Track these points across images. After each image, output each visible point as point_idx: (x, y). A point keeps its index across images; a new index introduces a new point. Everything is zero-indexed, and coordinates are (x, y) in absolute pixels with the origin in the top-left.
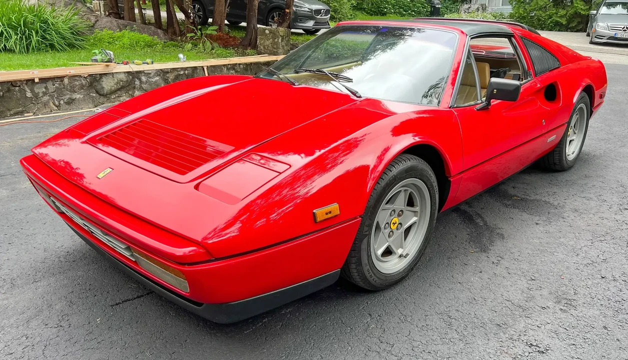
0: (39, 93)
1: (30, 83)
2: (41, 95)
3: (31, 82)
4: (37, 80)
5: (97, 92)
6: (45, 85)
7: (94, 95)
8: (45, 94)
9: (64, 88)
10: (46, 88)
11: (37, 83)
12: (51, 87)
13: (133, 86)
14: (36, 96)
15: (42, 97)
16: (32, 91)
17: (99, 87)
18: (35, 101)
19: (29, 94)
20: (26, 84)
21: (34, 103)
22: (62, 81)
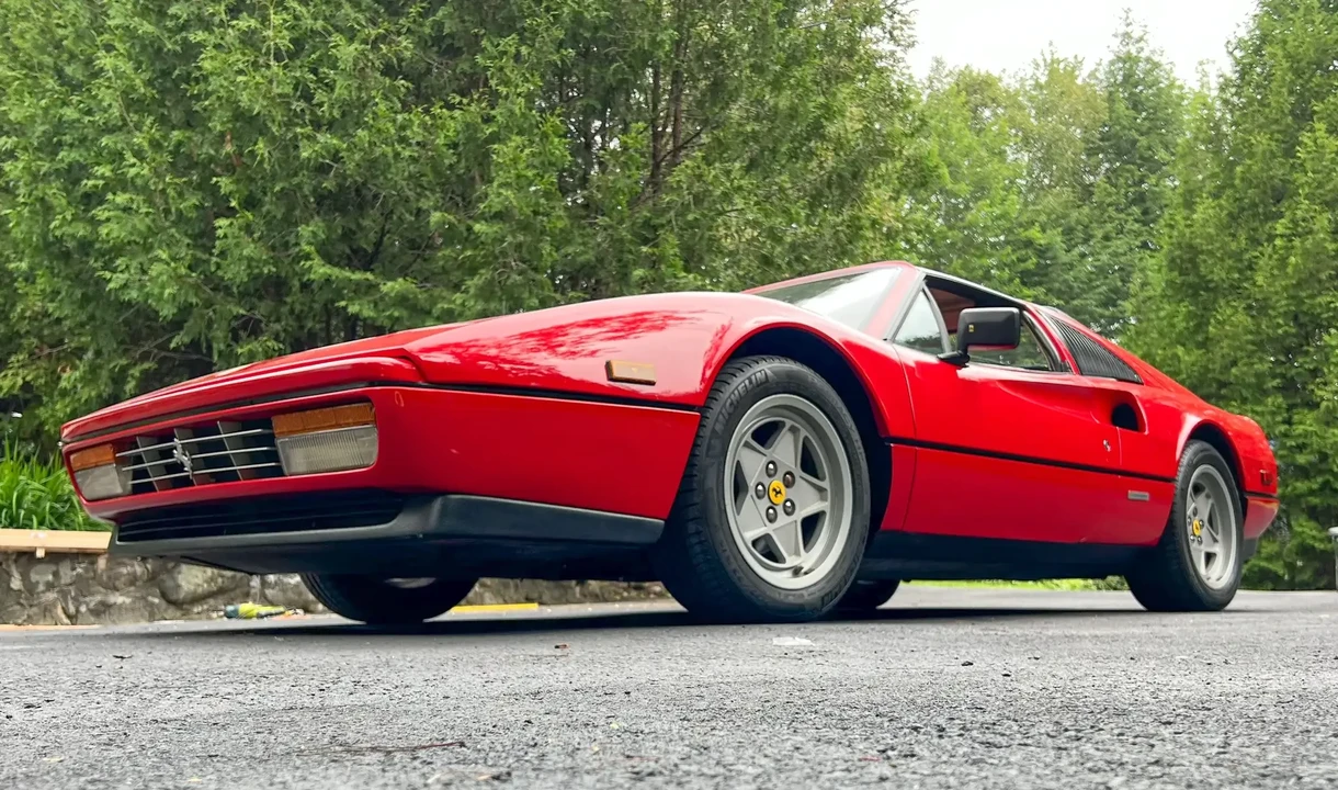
0: (38, 583)
1: (23, 560)
2: (41, 587)
3: (26, 556)
4: (40, 554)
5: (164, 595)
6: (54, 568)
7: (156, 601)
8: (50, 586)
9: (94, 578)
10: (56, 574)
11: (40, 560)
12: (67, 573)
13: (246, 589)
14: (30, 588)
15: (43, 592)
16: (25, 577)
17: (169, 583)
18: (26, 599)
19: (16, 584)
20: (16, 561)
21: (22, 605)
22: (93, 563)
